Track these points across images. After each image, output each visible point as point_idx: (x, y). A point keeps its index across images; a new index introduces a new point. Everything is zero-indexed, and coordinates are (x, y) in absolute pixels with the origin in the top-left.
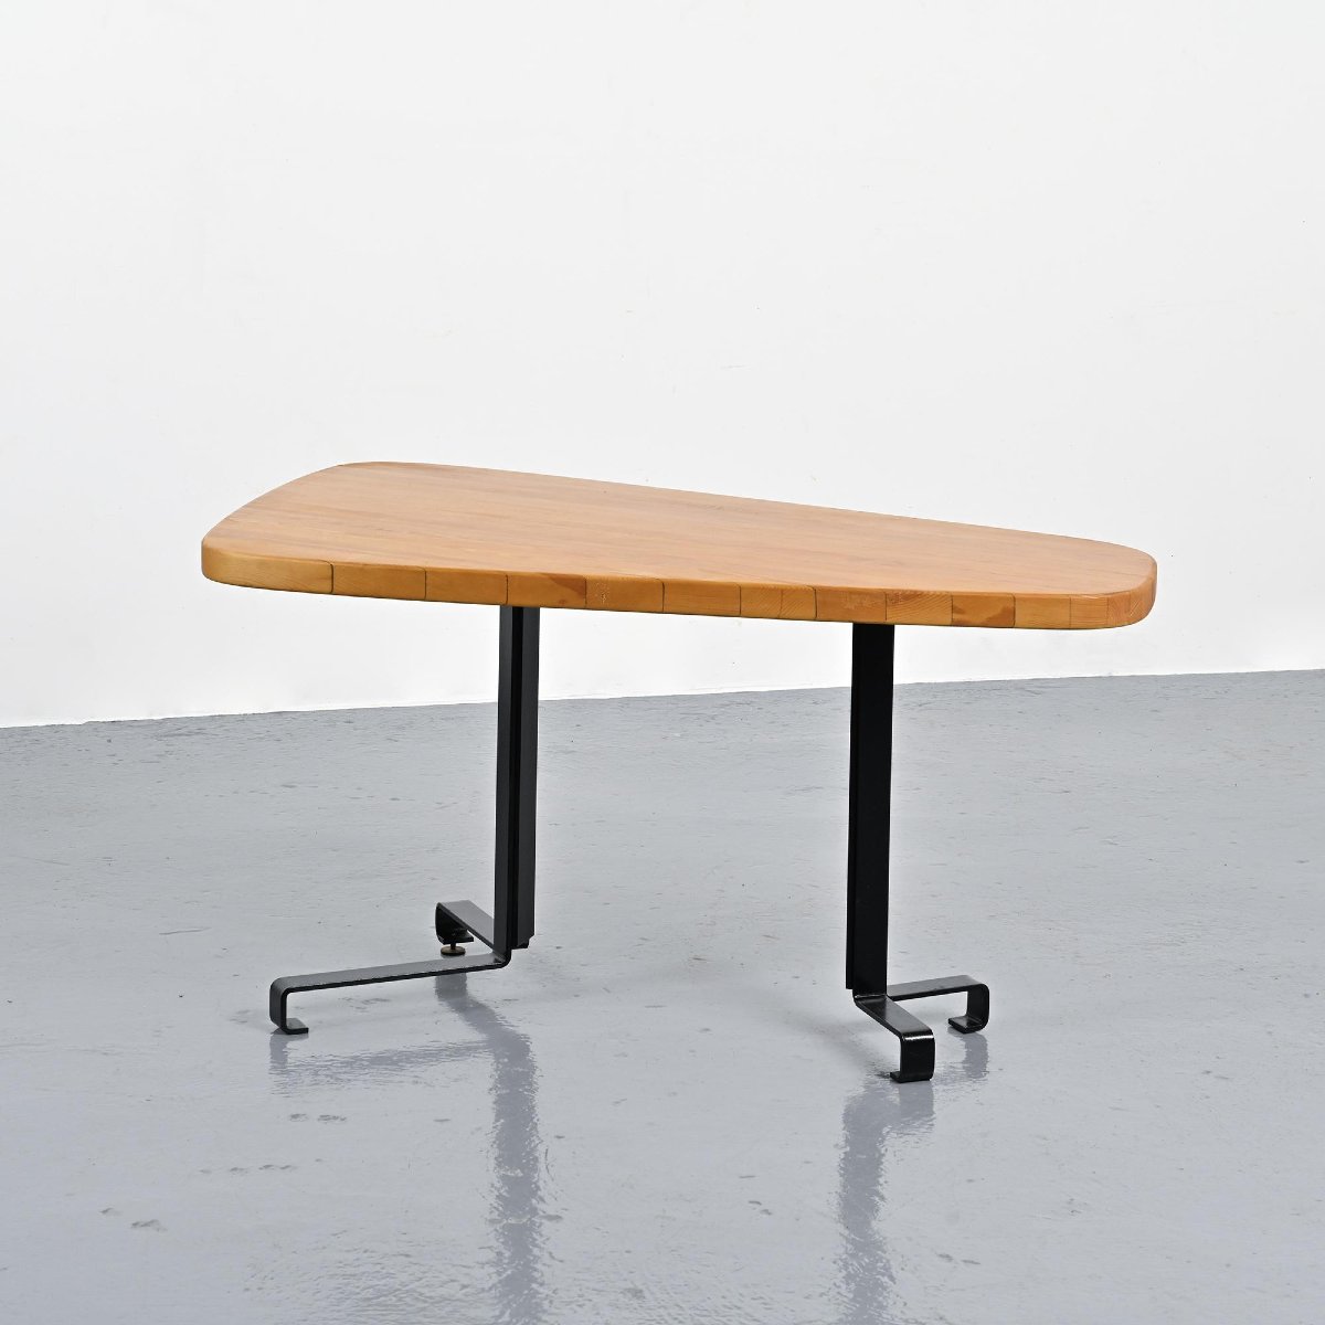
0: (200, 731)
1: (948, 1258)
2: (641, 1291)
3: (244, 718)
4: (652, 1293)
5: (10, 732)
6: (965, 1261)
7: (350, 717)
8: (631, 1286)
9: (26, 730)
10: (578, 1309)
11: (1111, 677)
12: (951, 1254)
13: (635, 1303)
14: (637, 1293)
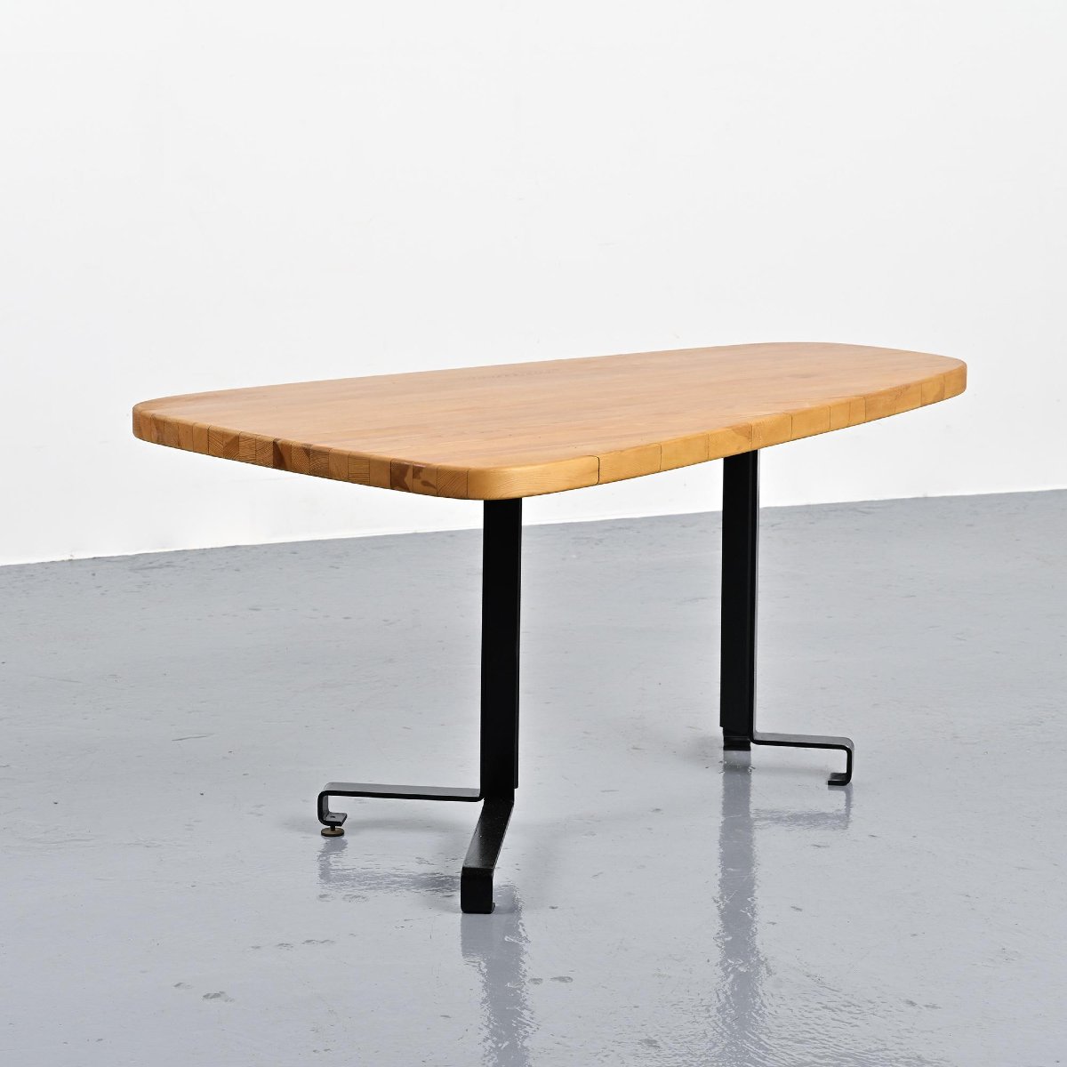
0: (169, 565)
1: (912, 1004)
2: (655, 1042)
3: (204, 552)
4: (665, 1043)
5: (8, 569)
6: (927, 1006)
7: (295, 549)
8: (646, 1037)
9: (21, 568)
10: (604, 1059)
11: (926, 499)
12: (914, 1001)
13: (653, 1051)
14: (651, 1043)
